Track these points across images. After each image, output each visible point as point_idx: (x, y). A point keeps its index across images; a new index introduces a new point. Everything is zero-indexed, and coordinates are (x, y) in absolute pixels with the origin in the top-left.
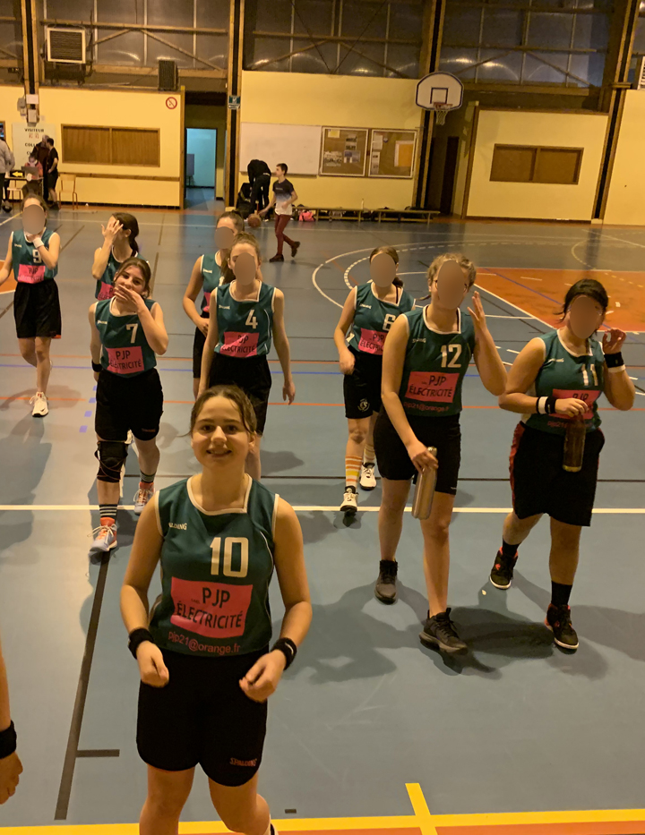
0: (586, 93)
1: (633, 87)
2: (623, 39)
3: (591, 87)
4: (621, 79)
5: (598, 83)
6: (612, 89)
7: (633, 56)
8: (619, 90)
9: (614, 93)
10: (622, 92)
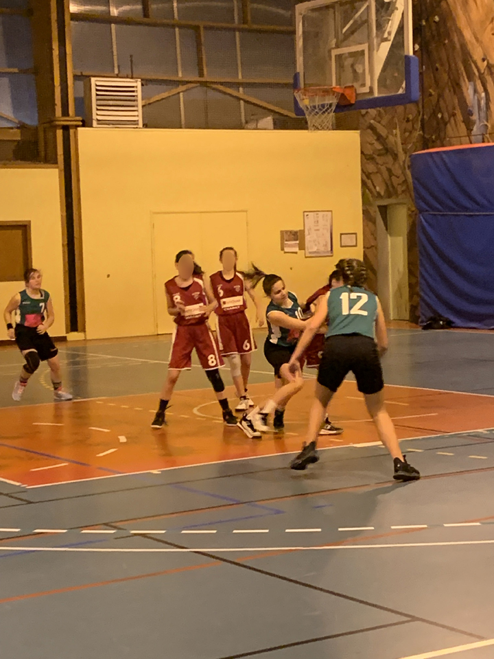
0: (17, 136)
1: (86, 123)
2: (56, 53)
3: (22, 127)
4: (65, 112)
5: (32, 120)
6: (56, 127)
7: (76, 77)
8: (66, 129)
9: (59, 133)
10: (72, 131)
